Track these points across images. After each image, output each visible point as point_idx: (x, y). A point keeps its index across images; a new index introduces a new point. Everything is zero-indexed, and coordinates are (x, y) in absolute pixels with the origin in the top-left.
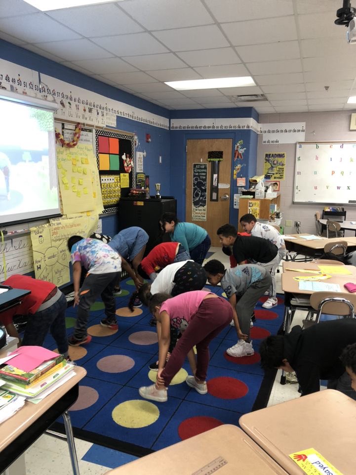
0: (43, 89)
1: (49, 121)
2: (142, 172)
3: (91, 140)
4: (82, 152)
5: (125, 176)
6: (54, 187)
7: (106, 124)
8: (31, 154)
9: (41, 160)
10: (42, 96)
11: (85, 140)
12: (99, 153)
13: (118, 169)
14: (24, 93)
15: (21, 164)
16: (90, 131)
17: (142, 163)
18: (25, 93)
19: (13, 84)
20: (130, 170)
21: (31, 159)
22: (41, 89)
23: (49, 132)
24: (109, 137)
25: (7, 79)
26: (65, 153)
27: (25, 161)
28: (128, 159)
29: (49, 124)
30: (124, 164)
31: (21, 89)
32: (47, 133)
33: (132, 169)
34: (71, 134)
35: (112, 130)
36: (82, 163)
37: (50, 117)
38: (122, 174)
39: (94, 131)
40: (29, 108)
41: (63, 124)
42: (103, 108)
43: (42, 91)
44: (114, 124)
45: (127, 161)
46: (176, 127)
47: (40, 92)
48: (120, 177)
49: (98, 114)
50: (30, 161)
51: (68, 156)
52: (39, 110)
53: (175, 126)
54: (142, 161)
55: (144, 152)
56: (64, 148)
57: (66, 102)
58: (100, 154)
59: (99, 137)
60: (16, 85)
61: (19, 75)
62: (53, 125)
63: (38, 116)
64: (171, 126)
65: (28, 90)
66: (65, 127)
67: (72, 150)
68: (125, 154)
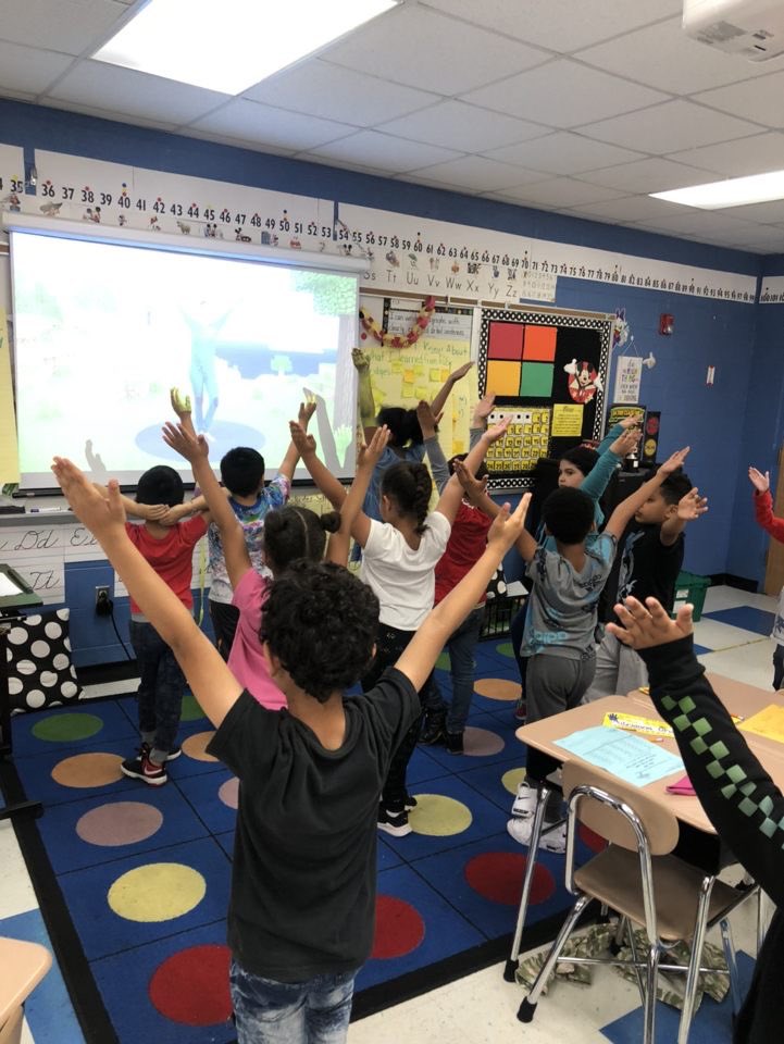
0: (343, 233)
1: (346, 295)
2: (636, 402)
3: (467, 332)
4: (436, 356)
5: (571, 410)
6: (343, 426)
7: (520, 295)
8: (291, 359)
9: (316, 371)
10: (338, 247)
11: (447, 332)
12: (488, 359)
13: (549, 395)
14: (292, 243)
15: (264, 378)
16: (468, 312)
17: (638, 383)
18: (295, 245)
19: (269, 230)
20: (591, 397)
21: (290, 368)
22: (338, 233)
23: (344, 318)
24: (524, 324)
25: (256, 221)
26: (387, 357)
27: (276, 373)
28: (585, 373)
29: (346, 302)
30: (567, 385)
31: (285, 237)
32: (338, 319)
33: (595, 396)
34: (408, 319)
35: (536, 309)
36: (431, 380)
37: (349, 287)
38: (558, 407)
39: (478, 313)
40: (297, 273)
41: (387, 301)
42: (516, 263)
43: (339, 236)
44: (548, 293)
45: (581, 378)
46: (775, 297)
47: (335, 238)
48: (552, 413)
49: (496, 275)
50: (286, 373)
51: (395, 365)
52: (320, 275)
53: (771, 293)
54: (638, 376)
55: (646, 357)
56: (385, 349)
57: (400, 254)
58: (490, 362)
59: (492, 324)
60: (276, 231)
61: (285, 212)
62: (355, 302)
63: (316, 288)
64: (763, 293)
65: (303, 237)
66: (392, 306)
67: (404, 352)
68: (574, 361)
